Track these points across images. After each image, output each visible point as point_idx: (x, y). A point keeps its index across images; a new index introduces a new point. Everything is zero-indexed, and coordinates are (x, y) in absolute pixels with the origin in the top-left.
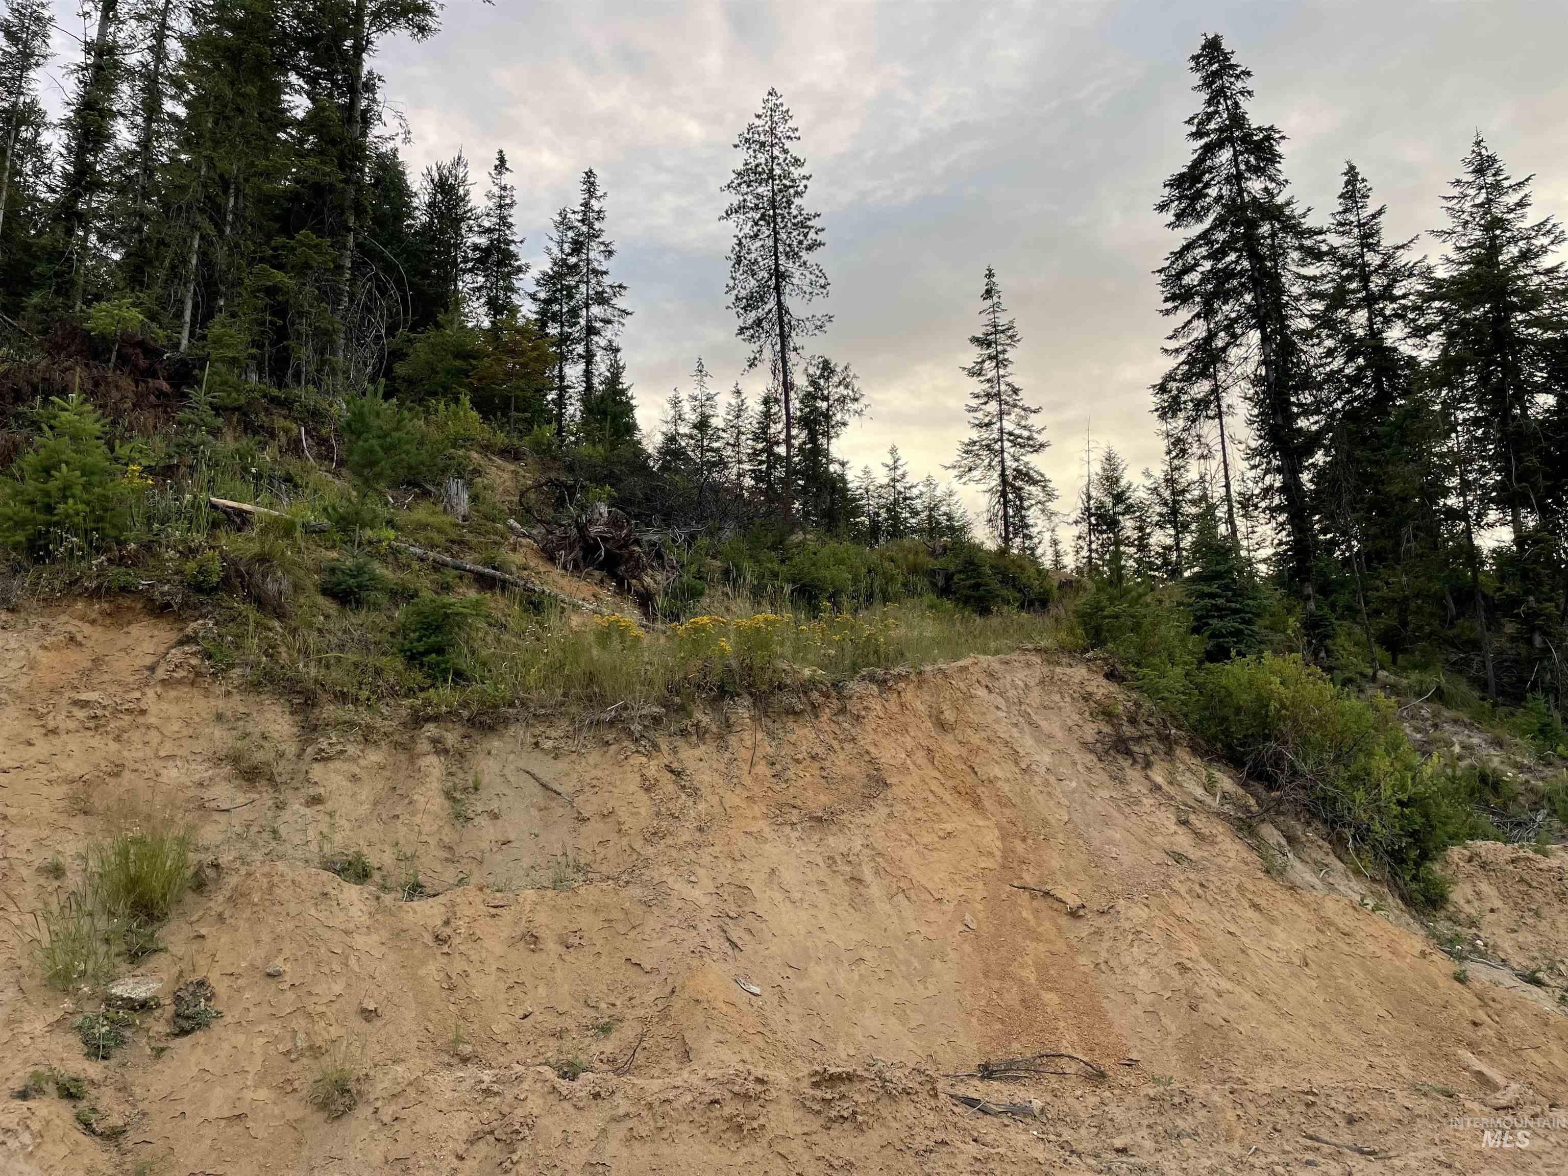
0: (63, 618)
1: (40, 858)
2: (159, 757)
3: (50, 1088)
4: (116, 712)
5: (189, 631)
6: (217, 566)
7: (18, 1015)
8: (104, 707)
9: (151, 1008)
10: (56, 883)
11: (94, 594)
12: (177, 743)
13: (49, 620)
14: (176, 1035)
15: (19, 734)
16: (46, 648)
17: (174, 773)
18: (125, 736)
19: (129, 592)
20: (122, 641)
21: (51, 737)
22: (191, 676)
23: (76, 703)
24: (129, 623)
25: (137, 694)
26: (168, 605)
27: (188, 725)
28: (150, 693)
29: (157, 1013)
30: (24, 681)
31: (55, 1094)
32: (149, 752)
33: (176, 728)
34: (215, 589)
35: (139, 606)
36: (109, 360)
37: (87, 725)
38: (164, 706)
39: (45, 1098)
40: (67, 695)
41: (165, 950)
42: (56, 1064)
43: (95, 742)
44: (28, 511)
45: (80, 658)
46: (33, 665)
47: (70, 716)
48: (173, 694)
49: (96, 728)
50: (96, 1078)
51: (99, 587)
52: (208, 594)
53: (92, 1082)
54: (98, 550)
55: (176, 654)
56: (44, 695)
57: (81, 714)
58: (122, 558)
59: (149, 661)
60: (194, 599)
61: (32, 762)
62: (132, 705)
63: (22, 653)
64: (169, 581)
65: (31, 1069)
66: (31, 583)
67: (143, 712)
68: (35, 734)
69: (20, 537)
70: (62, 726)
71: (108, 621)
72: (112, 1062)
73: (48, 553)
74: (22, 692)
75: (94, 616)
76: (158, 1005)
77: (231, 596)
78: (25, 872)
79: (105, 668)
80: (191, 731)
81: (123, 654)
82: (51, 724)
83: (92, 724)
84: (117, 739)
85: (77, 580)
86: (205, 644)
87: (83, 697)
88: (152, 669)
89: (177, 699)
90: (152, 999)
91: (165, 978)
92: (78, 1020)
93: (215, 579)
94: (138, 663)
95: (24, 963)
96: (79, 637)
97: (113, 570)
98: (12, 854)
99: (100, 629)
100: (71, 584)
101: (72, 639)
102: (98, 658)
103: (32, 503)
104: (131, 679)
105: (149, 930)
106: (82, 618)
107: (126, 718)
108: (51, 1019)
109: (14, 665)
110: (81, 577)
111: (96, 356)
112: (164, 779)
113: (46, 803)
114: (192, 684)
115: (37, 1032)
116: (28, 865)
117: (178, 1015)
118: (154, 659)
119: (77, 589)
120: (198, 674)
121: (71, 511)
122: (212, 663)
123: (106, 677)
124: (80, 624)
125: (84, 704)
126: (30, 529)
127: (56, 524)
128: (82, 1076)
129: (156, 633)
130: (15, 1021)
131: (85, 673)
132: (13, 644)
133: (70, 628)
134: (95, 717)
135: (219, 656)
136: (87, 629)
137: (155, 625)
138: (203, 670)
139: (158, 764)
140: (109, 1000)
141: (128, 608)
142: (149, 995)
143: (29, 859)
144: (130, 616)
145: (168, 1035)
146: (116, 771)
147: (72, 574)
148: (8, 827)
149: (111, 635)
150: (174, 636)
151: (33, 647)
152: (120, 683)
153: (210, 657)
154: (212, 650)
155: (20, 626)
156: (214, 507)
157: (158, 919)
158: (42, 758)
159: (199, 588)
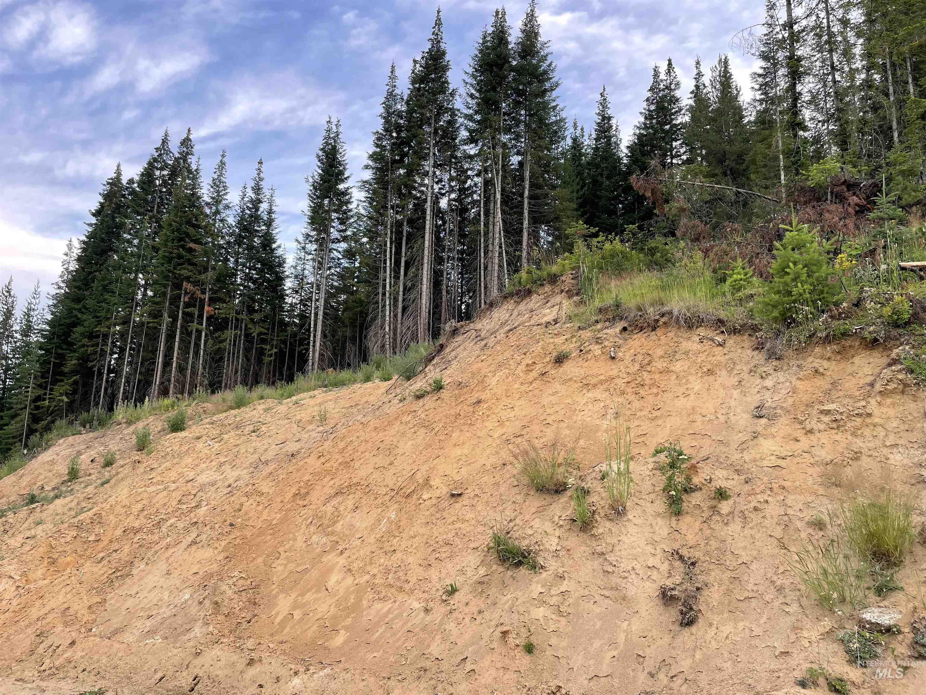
0: (810, 359)
1: (807, 515)
2: (886, 446)
3: (821, 681)
4: (849, 416)
5: (893, 355)
6: (906, 306)
7: (800, 624)
8: (841, 413)
9: (894, 633)
10: (821, 533)
11: (827, 340)
12: (898, 435)
13: (802, 362)
14: (917, 658)
15: (789, 435)
16: (801, 379)
17: (898, 457)
18: (859, 432)
19: (849, 335)
20: (850, 369)
21: (809, 435)
22: (901, 387)
23: (822, 412)
24: (853, 356)
25: (863, 403)
26: (876, 340)
27: (904, 422)
28: (873, 401)
29: (900, 637)
30: (790, 401)
31: (826, 688)
32: (878, 443)
33: (895, 424)
34: (908, 323)
35: (857, 344)
36: (827, 199)
37: (831, 426)
38: (884, 410)
39: (818, 689)
40: (816, 407)
41: (902, 589)
42: (825, 665)
43: (837, 437)
44: (777, 296)
45: (823, 383)
46: (794, 391)
47: (819, 421)
48: (889, 401)
49: (838, 428)
50: (856, 681)
51: (827, 336)
52: (904, 328)
53: (853, 683)
54: (823, 312)
55: (887, 373)
56: (802, 409)
57: (826, 419)
58: (840, 314)
59: (869, 379)
60: (894, 333)
61: (800, 451)
62: (861, 411)
63: (788, 384)
64: (874, 324)
65: (809, 665)
66: (787, 341)
67: (869, 415)
68: (799, 434)
69: (776, 314)
70: (815, 427)
71: (839, 357)
72: (868, 671)
73: (794, 320)
74: (789, 408)
75: (829, 355)
76: (900, 632)
77: (921, 326)
78: (799, 524)
79: (839, 387)
80: (907, 427)
81: (850, 377)
82: (808, 427)
83: (834, 425)
84: (854, 434)
85: (814, 334)
86: (908, 363)
87: (826, 408)
88: (872, 385)
89: (893, 404)
90: (895, 626)
91: (904, 611)
92: (841, 634)
93: (906, 316)
94: (862, 382)
95: (803, 588)
96: (821, 370)
97: (835, 324)
98: (790, 512)
99: (834, 363)
100: (810, 336)
101: (816, 371)
102: (835, 382)
103: (779, 292)
104: (858, 393)
105: (890, 571)
106: (822, 358)
107: (858, 420)
108: (822, 630)
109: (784, 392)
110: (816, 332)
111: (819, 200)
112: (892, 462)
113: (811, 479)
114: (903, 392)
115: (813, 638)
116: (801, 519)
117: (916, 643)
118: (872, 378)
119: (814, 339)
120: (906, 385)
121: (801, 291)
122: (914, 375)
123: (841, 393)
124: (821, 361)
125: (827, 412)
126: (780, 308)
127: (794, 302)
128: (845, 677)
129: (872, 360)
130: (798, 628)
131: (828, 393)
132: (782, 380)
133: (815, 365)
134: (836, 420)
135: (918, 370)
136: (826, 364)
137: (870, 355)
138: (909, 382)
139: (885, 451)
140: (862, 624)
141: (850, 346)
142: (892, 622)
143: (802, 516)
144: (853, 352)
145: (910, 657)
146: (857, 456)
147: (810, 331)
148: (786, 494)
149: (842, 365)
150: (885, 361)
151: (794, 379)
152: (850, 397)
153: (912, 372)
154: (913, 366)
155: (785, 368)
156: (903, 269)
157: (895, 564)
158: (805, 450)
159: (897, 326)
